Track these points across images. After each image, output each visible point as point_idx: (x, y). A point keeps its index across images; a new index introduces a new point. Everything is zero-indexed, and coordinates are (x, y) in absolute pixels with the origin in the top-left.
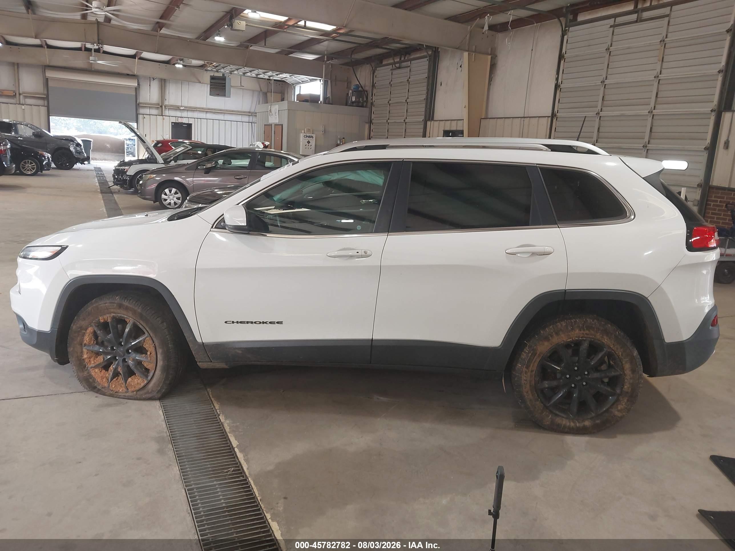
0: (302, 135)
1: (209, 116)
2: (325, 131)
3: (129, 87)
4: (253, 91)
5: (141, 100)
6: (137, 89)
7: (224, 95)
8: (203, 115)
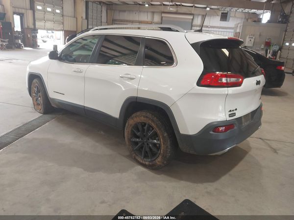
0: (248, 37)
1: (220, 30)
2: (260, 35)
3: (190, 19)
4: (242, 18)
5: (194, 24)
6: (193, 19)
7: (226, 21)
8: (217, 30)
